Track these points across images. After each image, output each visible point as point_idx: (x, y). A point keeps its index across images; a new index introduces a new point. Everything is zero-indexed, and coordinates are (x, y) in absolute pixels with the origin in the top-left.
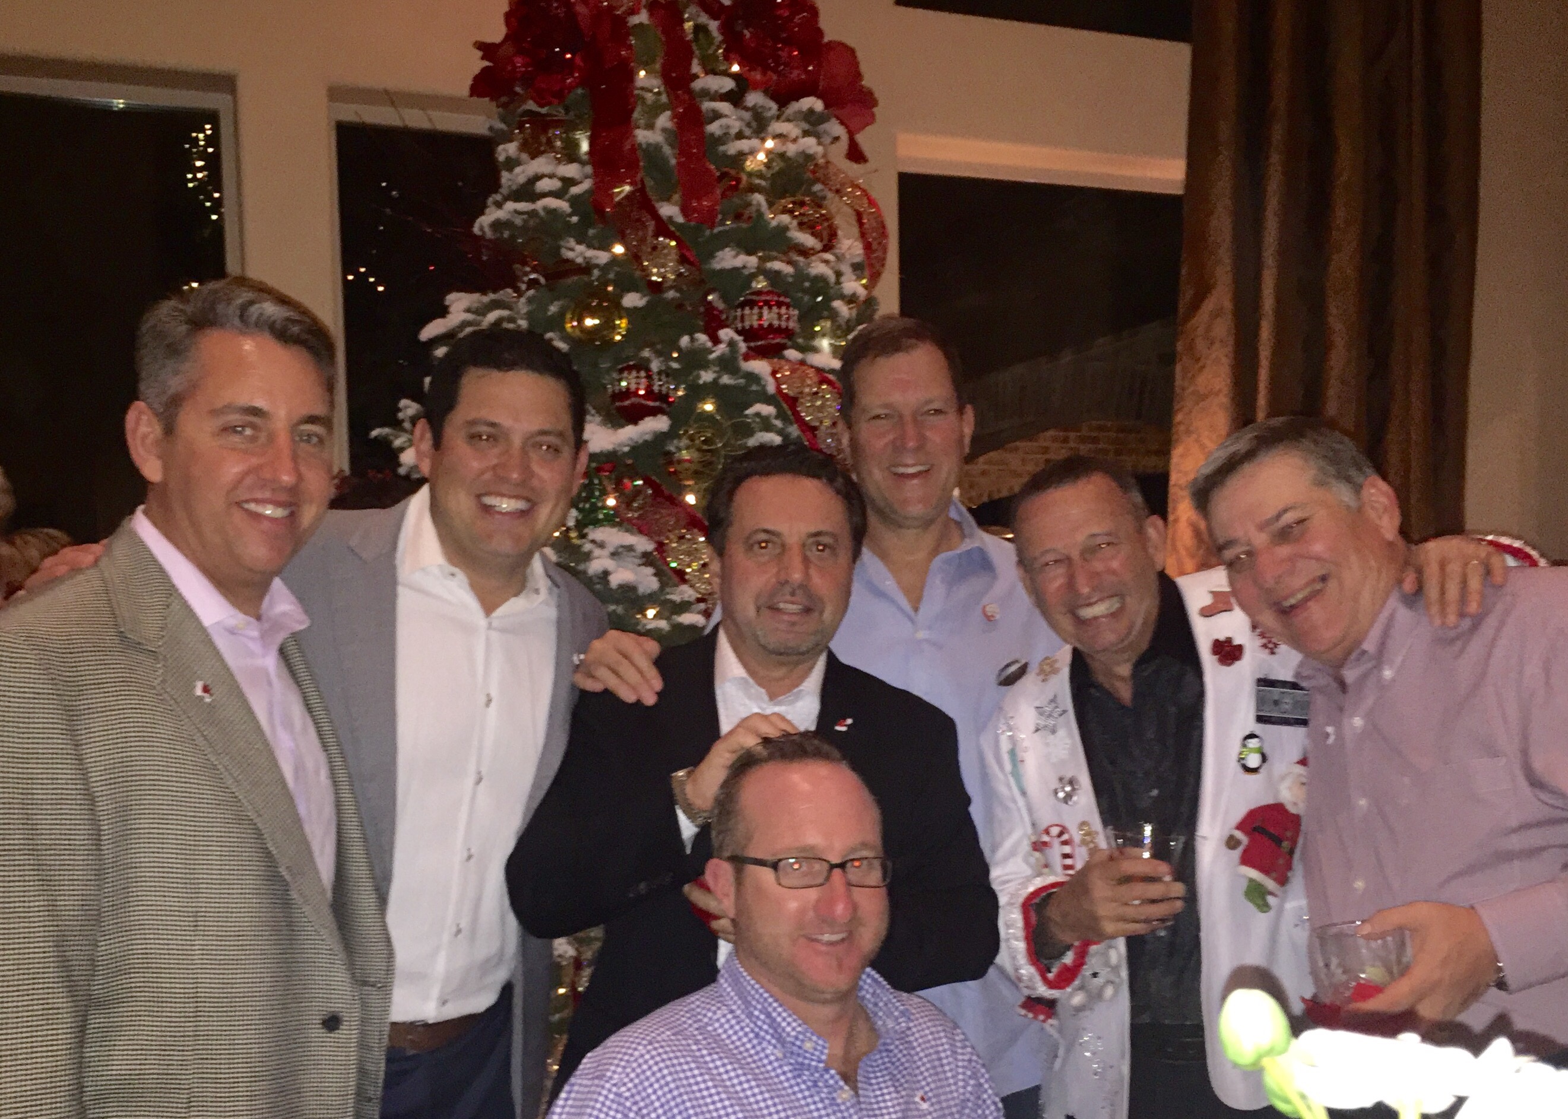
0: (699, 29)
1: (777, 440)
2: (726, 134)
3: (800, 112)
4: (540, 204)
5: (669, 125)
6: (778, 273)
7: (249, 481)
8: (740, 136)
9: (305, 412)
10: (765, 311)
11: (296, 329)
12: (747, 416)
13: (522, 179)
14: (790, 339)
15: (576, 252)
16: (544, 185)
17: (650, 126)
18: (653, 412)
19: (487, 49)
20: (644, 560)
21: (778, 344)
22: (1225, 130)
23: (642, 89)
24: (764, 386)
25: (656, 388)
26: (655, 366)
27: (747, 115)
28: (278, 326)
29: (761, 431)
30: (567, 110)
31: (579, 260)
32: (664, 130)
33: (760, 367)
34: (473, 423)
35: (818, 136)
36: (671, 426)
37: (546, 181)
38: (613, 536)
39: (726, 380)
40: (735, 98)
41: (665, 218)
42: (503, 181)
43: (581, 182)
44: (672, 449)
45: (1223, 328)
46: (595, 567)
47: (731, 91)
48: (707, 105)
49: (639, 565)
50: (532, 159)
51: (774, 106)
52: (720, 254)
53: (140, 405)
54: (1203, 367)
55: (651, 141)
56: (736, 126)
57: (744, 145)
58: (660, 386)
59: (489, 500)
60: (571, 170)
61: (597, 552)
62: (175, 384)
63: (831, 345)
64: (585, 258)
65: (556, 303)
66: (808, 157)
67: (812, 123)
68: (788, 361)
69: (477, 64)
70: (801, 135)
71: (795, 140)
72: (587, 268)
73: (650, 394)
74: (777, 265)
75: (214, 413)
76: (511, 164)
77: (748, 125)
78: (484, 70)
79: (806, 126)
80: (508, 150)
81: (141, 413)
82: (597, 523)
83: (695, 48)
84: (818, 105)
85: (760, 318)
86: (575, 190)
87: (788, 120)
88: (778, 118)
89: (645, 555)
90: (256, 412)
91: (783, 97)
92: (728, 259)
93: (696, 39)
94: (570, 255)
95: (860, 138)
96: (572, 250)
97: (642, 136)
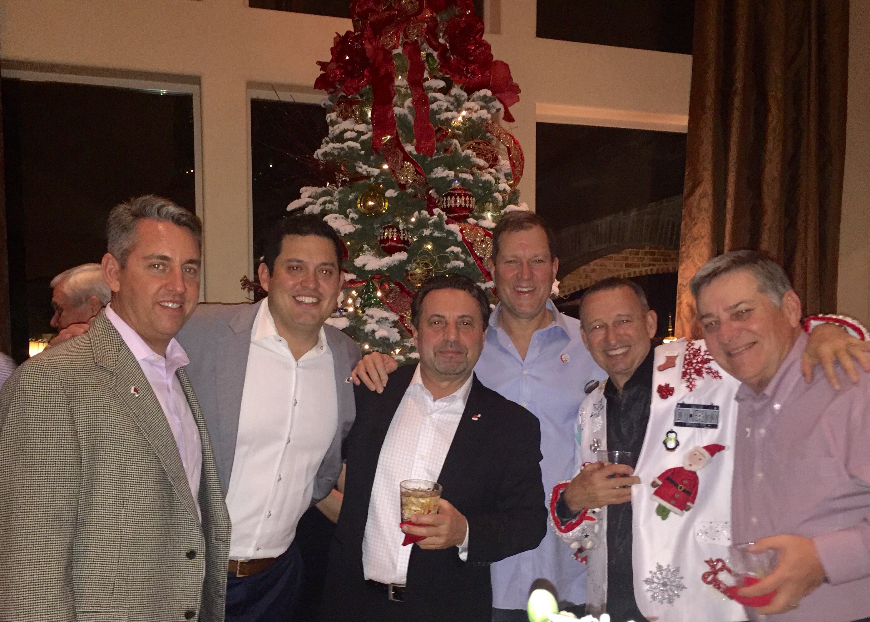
0: (428, 55)
1: (462, 264)
2: (440, 109)
3: (479, 97)
4: (345, 145)
5: (411, 105)
6: (465, 179)
7: (162, 291)
8: (447, 110)
9: (188, 258)
10: (458, 198)
11: (184, 219)
12: (447, 253)
13: (338, 132)
14: (471, 213)
15: (363, 169)
16: (348, 135)
17: (402, 106)
18: (400, 250)
19: (323, 65)
20: (393, 325)
21: (464, 215)
22: (709, 101)
23: (399, 86)
24: (456, 238)
25: (402, 238)
26: (401, 227)
27: (452, 99)
28: (175, 218)
29: (453, 260)
30: (362, 96)
31: (364, 173)
32: (408, 107)
33: (454, 227)
34: (290, 261)
35: (488, 110)
36: (408, 258)
37: (349, 132)
38: (377, 313)
39: (436, 234)
40: (445, 91)
41: (407, 152)
42: (330, 131)
43: (367, 133)
44: (409, 269)
45: (707, 204)
46: (368, 328)
47: (444, 87)
48: (431, 95)
49: (391, 327)
50: (344, 121)
51: (465, 95)
52: (436, 170)
53: (109, 255)
54: (696, 224)
55: (402, 113)
56: (445, 105)
57: (449, 115)
58: (404, 236)
59: (299, 299)
60: (362, 127)
61: (370, 320)
62: (126, 244)
63: (492, 216)
64: (367, 172)
65: (353, 194)
66: (483, 120)
67: (486, 102)
68: (469, 224)
69: (318, 72)
70: (479, 109)
71: (476, 111)
72: (368, 177)
73: (399, 240)
74: (464, 176)
75: (145, 258)
76: (333, 123)
77: (452, 104)
78: (321, 75)
79: (483, 104)
80: (332, 116)
81: (109, 259)
82: (371, 305)
83: (426, 64)
84: (489, 93)
85: (456, 201)
86: (363, 137)
87: (474, 101)
88: (468, 100)
89: (394, 322)
90: (165, 258)
91: (470, 91)
92: (440, 172)
93: (427, 60)
94: (360, 170)
95: (511, 109)
96: (361, 168)
97: (397, 110)
